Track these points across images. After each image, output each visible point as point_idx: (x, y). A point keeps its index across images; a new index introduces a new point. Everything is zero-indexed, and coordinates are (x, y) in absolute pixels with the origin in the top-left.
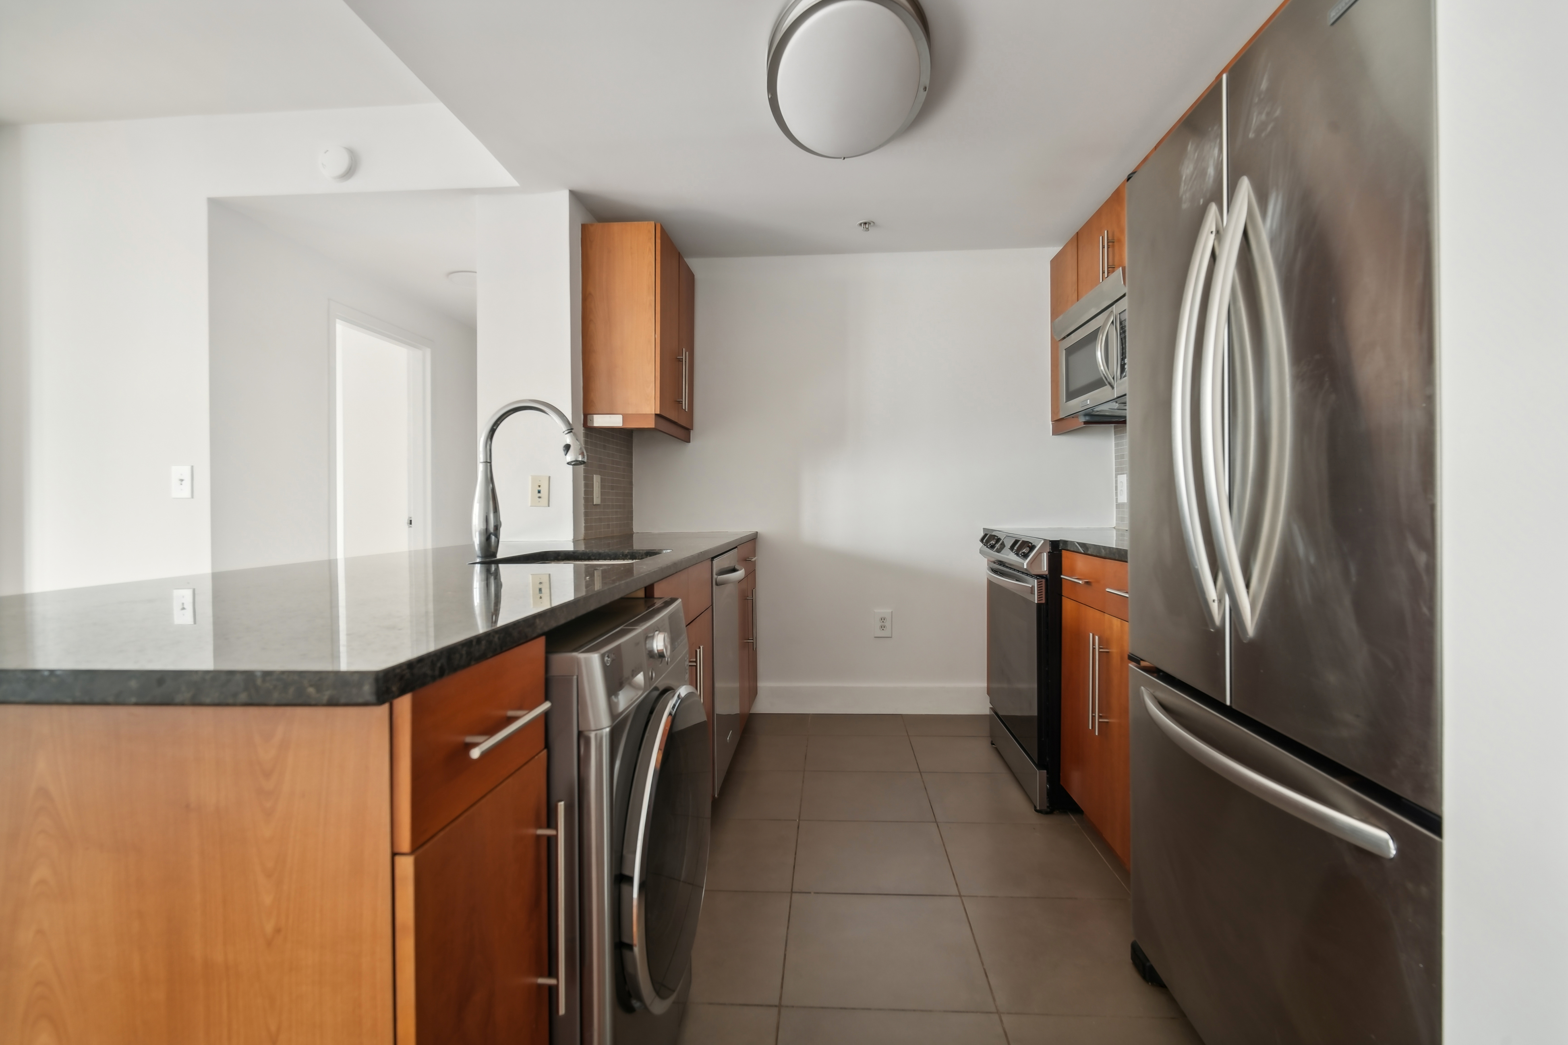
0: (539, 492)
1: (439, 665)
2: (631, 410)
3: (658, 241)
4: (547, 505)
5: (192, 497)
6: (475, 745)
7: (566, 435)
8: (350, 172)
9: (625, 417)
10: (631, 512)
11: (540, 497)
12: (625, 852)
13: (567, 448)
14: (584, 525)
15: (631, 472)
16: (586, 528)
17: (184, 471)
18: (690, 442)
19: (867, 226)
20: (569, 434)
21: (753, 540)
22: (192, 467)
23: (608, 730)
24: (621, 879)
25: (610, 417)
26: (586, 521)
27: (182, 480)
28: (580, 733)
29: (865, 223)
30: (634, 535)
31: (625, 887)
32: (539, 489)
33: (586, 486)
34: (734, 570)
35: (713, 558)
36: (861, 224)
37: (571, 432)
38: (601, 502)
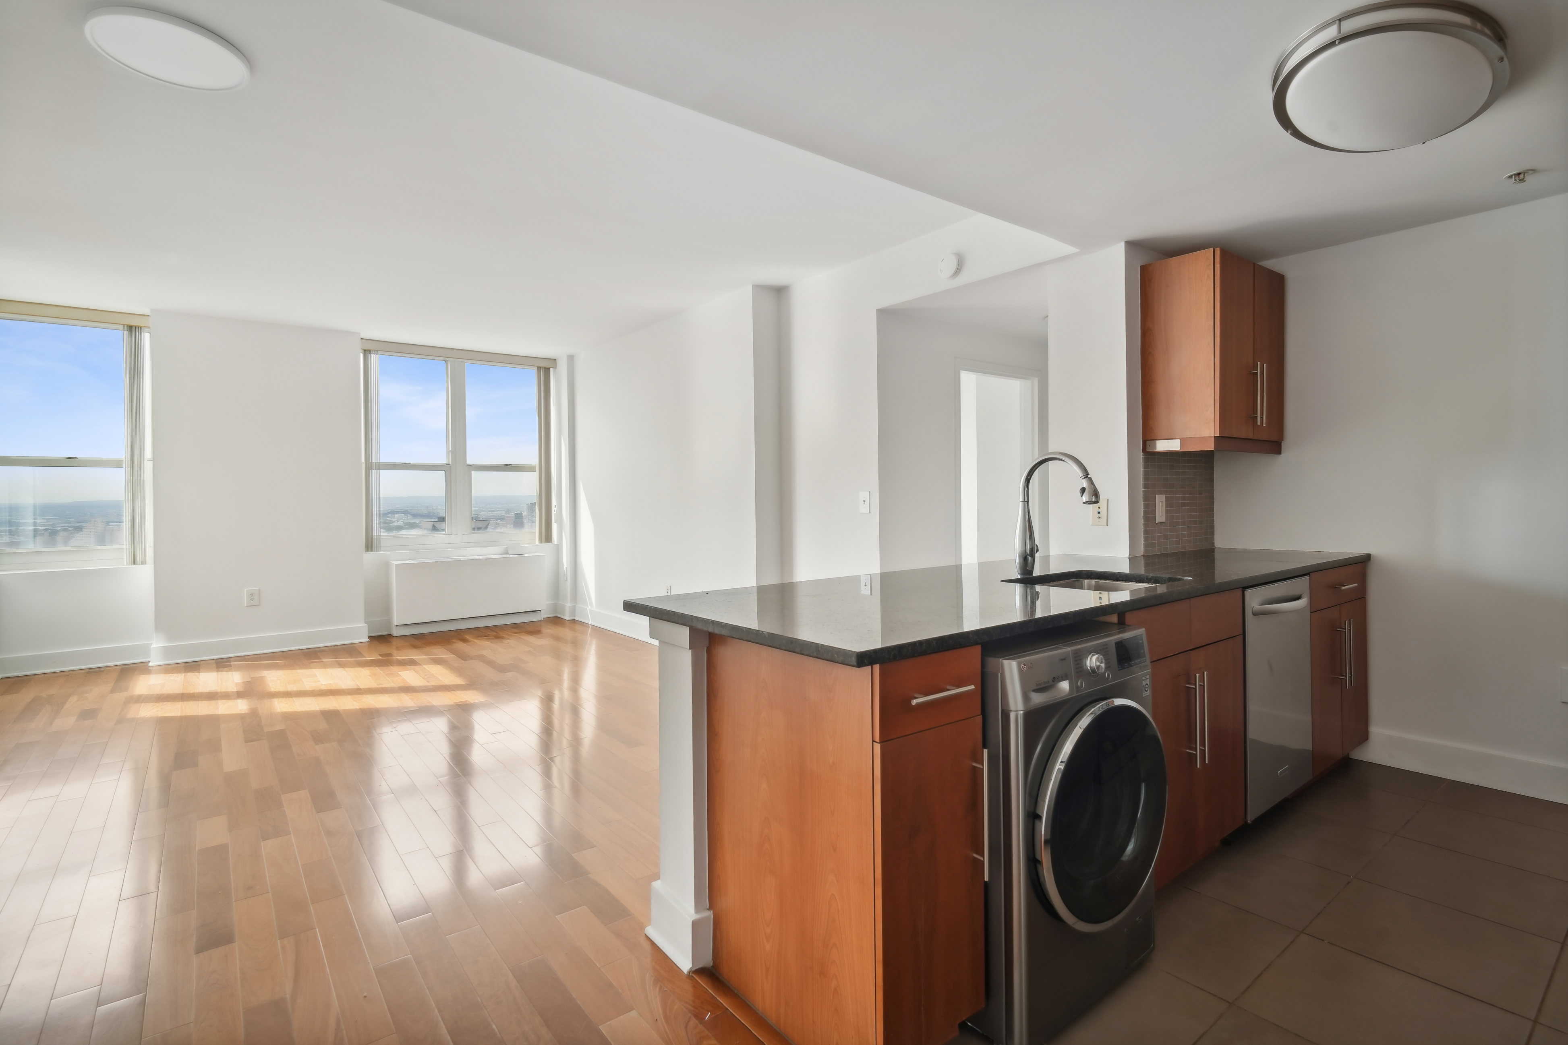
0: (1099, 513)
1: (893, 653)
2: (1189, 434)
3: (1218, 266)
4: (1106, 524)
5: (870, 513)
6: (916, 698)
7: (1083, 480)
8: (958, 271)
9: (1183, 441)
10: (1212, 527)
11: (1099, 518)
12: (1039, 799)
13: (1083, 490)
14: (1143, 542)
15: (1212, 486)
16: (1146, 545)
17: (864, 495)
18: (1280, 453)
19: (1522, 176)
20: (1084, 479)
21: (1364, 561)
22: (870, 492)
23: (1022, 712)
24: (1033, 817)
25: (1168, 442)
26: (1146, 539)
27: (864, 501)
28: (1003, 711)
29: (1519, 174)
30: (1215, 550)
31: (1037, 822)
32: (1099, 510)
33: (1146, 506)
34: (1298, 598)
35: (1244, 588)
36: (1511, 177)
37: (1087, 477)
38: (1166, 520)
